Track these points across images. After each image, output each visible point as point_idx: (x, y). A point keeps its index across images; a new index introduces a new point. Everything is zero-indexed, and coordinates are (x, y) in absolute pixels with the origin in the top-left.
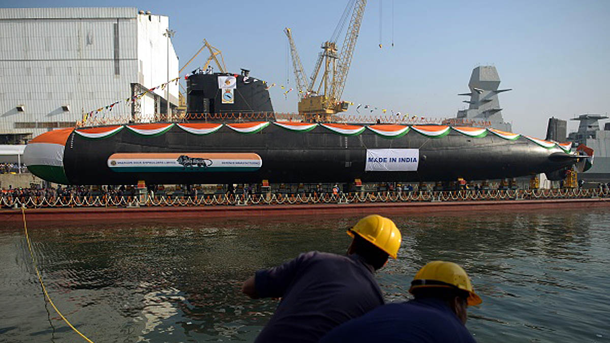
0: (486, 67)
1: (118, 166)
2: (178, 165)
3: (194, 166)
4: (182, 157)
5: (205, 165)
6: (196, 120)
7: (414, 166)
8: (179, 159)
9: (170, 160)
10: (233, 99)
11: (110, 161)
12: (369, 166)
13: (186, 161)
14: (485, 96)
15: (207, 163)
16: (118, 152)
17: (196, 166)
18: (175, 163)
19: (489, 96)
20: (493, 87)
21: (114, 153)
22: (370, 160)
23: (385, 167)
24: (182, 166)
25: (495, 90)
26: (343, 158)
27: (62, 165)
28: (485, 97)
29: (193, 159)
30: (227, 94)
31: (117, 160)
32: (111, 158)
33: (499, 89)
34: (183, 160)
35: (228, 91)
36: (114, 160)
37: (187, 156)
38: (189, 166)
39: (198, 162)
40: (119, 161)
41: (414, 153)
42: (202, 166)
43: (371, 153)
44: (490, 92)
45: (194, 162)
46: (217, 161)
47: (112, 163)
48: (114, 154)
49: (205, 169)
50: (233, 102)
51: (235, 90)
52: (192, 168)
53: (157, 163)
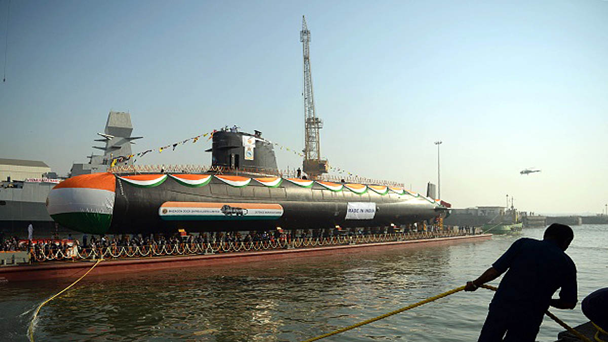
0: (118, 113)
1: (168, 214)
2: (221, 213)
3: (233, 215)
4: (225, 206)
5: (241, 213)
6: (229, 173)
7: (373, 216)
8: (223, 208)
9: (215, 209)
10: (252, 156)
11: (162, 209)
12: (348, 215)
13: (228, 211)
14: (116, 142)
15: (244, 212)
16: (170, 201)
17: (235, 215)
18: (219, 212)
19: (121, 143)
20: (125, 134)
21: (166, 201)
22: (350, 211)
23: (357, 216)
24: (224, 214)
25: (128, 137)
27: (112, 213)
28: (115, 144)
29: (233, 209)
30: (249, 151)
31: (168, 209)
32: (163, 206)
33: (131, 136)
34: (226, 209)
35: (249, 149)
36: (166, 208)
37: (229, 206)
38: (229, 215)
39: (237, 211)
40: (170, 209)
41: (374, 206)
42: (240, 215)
43: (350, 205)
44: (121, 138)
45: (234, 211)
46: (252, 210)
47: (163, 211)
48: (166, 203)
49: (242, 218)
50: (252, 159)
51: (254, 148)
52: (231, 217)
53: (203, 212)
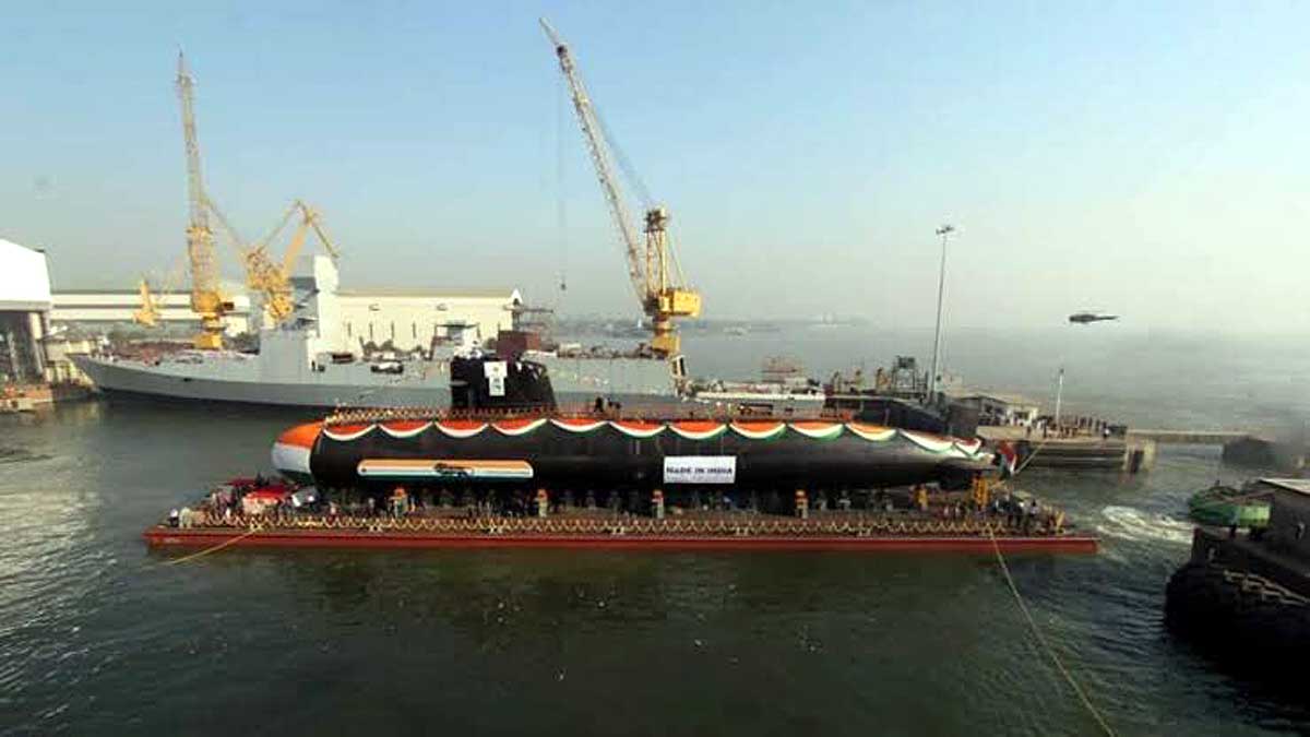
1: (369, 474)
2: (434, 473)
3: (453, 475)
4: (438, 465)
5: (466, 475)
6: (458, 419)
7: (730, 478)
8: (435, 467)
9: (425, 469)
10: (502, 390)
11: (360, 468)
12: (669, 477)
13: (445, 470)
15: (469, 472)
16: (369, 458)
17: (456, 476)
18: (432, 471)
21: (364, 459)
22: (670, 470)
23: (689, 478)
24: (441, 474)
26: (635, 468)
27: (309, 471)
29: (452, 468)
30: (495, 384)
32: (362, 465)
34: (440, 468)
35: (497, 380)
36: (365, 467)
37: (445, 464)
38: (447, 476)
39: (458, 471)
40: (370, 468)
41: (729, 462)
42: (463, 476)
43: (670, 462)
45: (454, 471)
46: (480, 469)
47: (362, 471)
49: (466, 480)
50: (502, 394)
51: (505, 379)
52: (451, 477)
